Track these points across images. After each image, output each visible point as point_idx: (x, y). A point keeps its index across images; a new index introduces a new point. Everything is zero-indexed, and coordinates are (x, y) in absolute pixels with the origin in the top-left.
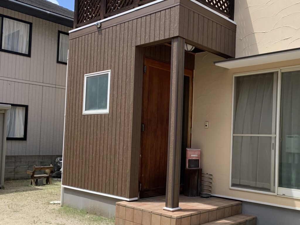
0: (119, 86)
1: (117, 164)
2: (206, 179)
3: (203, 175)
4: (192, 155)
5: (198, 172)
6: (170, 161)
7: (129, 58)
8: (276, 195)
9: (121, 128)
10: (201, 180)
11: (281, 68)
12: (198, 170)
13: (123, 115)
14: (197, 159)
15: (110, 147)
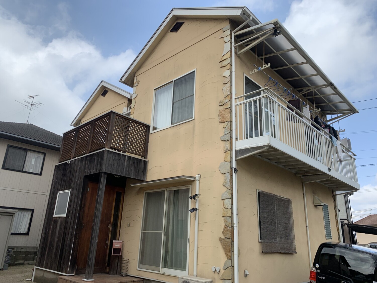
2: (124, 262)
4: (116, 246)
8: (160, 273)
11: (167, 188)
12: (119, 256)
14: (119, 248)
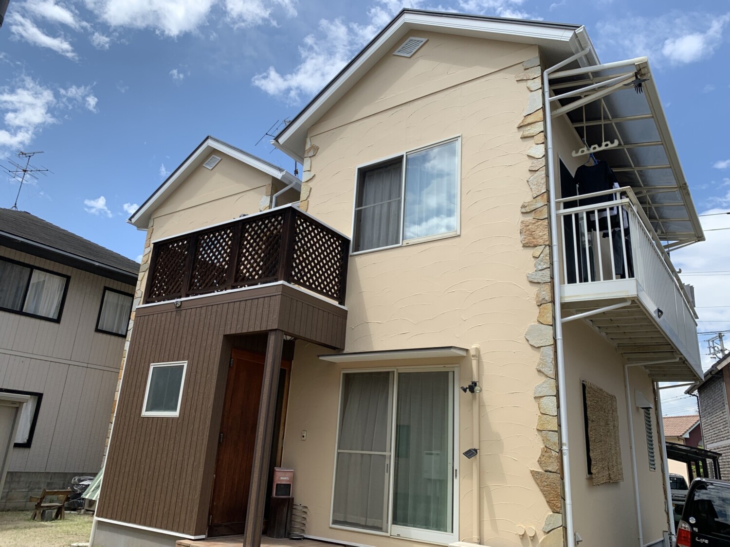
0: (196, 382)
1: (182, 486)
2: (298, 512)
3: (294, 507)
4: (281, 478)
5: (289, 502)
6: (253, 485)
7: (213, 348)
8: (389, 535)
9: (193, 438)
10: (292, 514)
11: (398, 368)
12: (289, 499)
13: (198, 420)
14: (288, 484)
15: (175, 463)
